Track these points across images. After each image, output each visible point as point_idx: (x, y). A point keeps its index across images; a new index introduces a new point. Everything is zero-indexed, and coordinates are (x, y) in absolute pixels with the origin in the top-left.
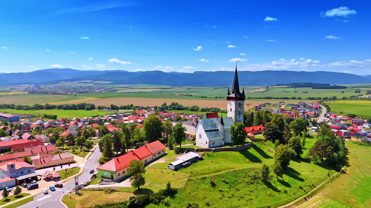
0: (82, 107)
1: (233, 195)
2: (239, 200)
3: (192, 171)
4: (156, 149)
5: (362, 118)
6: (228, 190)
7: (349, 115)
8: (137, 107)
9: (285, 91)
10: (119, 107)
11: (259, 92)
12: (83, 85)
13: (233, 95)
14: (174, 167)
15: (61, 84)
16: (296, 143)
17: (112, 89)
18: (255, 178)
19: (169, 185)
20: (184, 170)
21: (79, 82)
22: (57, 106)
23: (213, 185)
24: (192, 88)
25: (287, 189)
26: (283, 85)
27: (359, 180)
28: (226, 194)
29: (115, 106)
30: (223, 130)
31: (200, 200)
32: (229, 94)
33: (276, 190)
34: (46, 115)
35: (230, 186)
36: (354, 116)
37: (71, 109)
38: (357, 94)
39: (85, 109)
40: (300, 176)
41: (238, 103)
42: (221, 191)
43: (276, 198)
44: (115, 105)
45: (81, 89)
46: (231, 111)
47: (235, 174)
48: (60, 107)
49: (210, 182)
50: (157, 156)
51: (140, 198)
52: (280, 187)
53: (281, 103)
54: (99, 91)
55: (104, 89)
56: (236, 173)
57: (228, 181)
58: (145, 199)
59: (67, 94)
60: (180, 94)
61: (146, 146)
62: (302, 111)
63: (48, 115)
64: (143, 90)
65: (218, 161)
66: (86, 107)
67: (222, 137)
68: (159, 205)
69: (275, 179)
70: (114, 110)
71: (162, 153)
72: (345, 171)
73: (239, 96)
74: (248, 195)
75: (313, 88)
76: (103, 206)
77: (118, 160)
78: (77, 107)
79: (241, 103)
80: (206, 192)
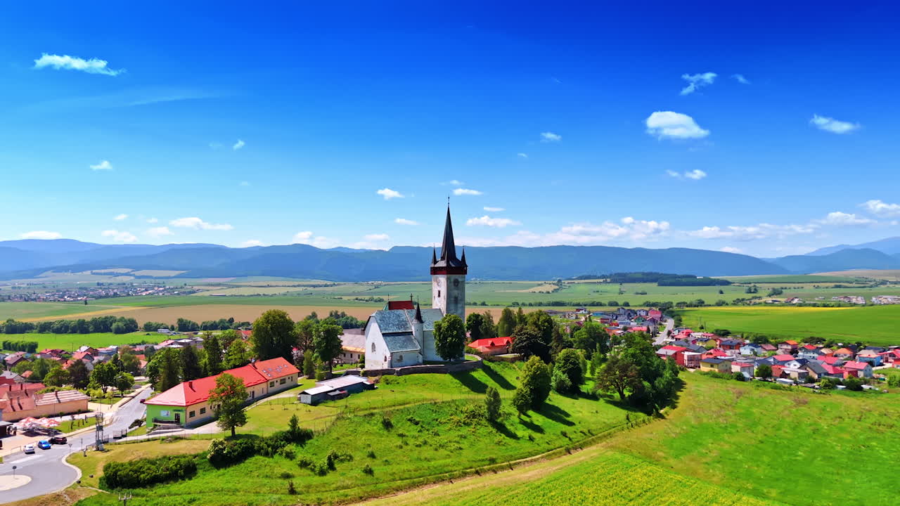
0: (103, 326)
1: (425, 443)
2: (436, 450)
3: (348, 404)
4: (277, 373)
5: (742, 337)
6: (416, 434)
7: (717, 331)
8: (243, 324)
9: (598, 292)
10: (200, 324)
11: (540, 292)
12: (105, 280)
13: (442, 264)
14: (310, 397)
15: (46, 277)
16: (569, 360)
17: (181, 288)
18: (473, 415)
19: (294, 422)
20: (331, 403)
21: (94, 274)
22: (35, 324)
23: (387, 425)
24: (385, 285)
25: (536, 435)
26: (595, 277)
27: (685, 428)
28: (412, 440)
29: (190, 322)
30: (422, 332)
31: (357, 449)
32: (435, 262)
33: (514, 436)
34: (9, 343)
35: (422, 427)
36: (726, 333)
37: (74, 331)
38: (750, 296)
39: (111, 331)
40: (568, 419)
41: (452, 280)
42: (401, 435)
43: (510, 447)
44: (189, 319)
45: (101, 288)
46: (439, 296)
47: (434, 408)
48: (44, 328)
49: (381, 420)
50: (277, 386)
51: (235, 444)
52: (522, 432)
53: (581, 312)
54: (148, 293)
55: (161, 289)
56: (436, 407)
57: (417, 419)
58: (246, 447)
59: (63, 300)
60: (355, 297)
61: (254, 366)
62: (621, 326)
63: (14, 343)
64: (261, 291)
65: (403, 390)
66: (114, 326)
67: (419, 348)
68: (273, 457)
69: (515, 419)
70: (185, 333)
71: (288, 383)
72: (665, 415)
73: (453, 266)
74: (455, 442)
75: (660, 285)
76: (157, 460)
77: (191, 386)
78: (89, 327)
79: (460, 280)
80: (372, 437)
